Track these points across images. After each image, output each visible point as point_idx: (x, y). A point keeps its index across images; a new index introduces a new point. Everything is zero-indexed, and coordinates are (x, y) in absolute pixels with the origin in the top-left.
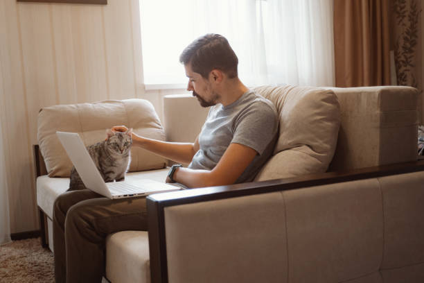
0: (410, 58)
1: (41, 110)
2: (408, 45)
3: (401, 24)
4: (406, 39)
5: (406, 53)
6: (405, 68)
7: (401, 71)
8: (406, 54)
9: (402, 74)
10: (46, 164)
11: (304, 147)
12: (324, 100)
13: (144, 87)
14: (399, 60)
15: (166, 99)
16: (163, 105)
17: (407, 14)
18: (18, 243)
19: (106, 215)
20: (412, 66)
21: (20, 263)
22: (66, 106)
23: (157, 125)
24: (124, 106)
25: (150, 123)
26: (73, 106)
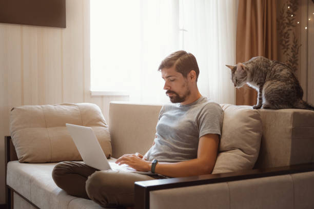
1: (13, 109)
10: (17, 152)
13: (90, 93)
15: (111, 104)
22: (30, 106)
23: (104, 125)
24: (79, 108)
25: (99, 123)
26: (39, 106)
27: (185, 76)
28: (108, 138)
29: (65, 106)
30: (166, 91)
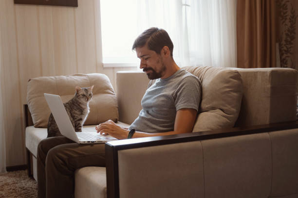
0: (290, 48)
1: (30, 80)
2: (289, 39)
3: (284, 24)
4: (287, 35)
5: (288, 44)
6: (286, 55)
7: (284, 57)
8: (287, 46)
9: (284, 59)
10: (33, 118)
11: (218, 110)
12: (231, 77)
13: (102, 65)
14: (282, 49)
15: (118, 74)
16: (116, 78)
17: (288, 17)
18: (11, 174)
19: (75, 155)
20: (291, 53)
21: (13, 188)
22: (47, 77)
23: (111, 92)
24: (89, 78)
25: (107, 91)
26: (52, 77)
27: (158, 52)
28: (115, 104)
29: (77, 77)
30: (143, 69)
